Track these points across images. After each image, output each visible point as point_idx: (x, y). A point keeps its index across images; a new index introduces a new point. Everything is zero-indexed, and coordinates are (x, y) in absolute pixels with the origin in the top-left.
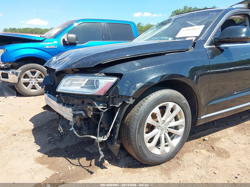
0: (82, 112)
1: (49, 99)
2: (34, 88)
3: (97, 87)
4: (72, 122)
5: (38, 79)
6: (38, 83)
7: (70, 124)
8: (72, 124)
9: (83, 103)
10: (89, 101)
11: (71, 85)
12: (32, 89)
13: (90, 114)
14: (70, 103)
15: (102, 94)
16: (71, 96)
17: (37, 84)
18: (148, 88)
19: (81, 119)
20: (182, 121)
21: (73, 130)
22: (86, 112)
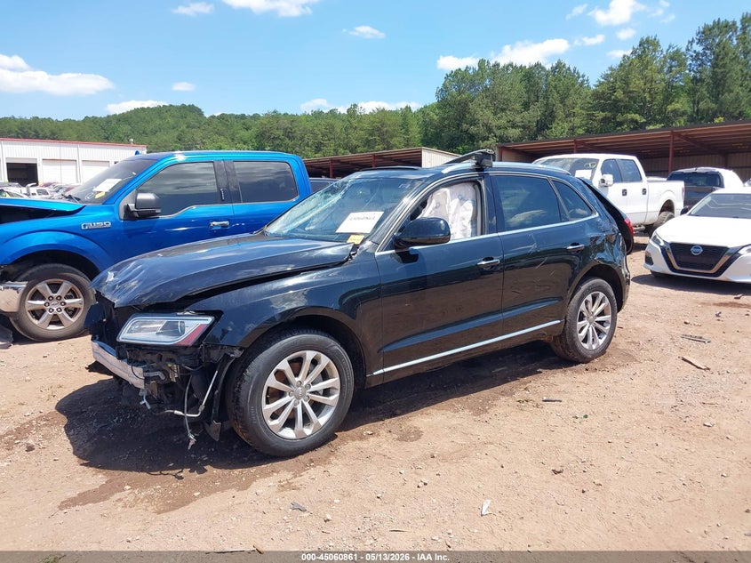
0: (158, 374)
1: (101, 351)
2: (56, 321)
3: (183, 332)
4: (143, 390)
5: (67, 301)
6: (65, 309)
7: (140, 394)
8: (143, 393)
9: (160, 358)
10: (170, 355)
11: (140, 330)
12: (51, 323)
13: (174, 377)
14: (140, 360)
15: (190, 344)
16: (140, 349)
17: (63, 311)
18: (266, 329)
19: (159, 386)
20: (334, 381)
21: (145, 404)
22: (166, 373)
